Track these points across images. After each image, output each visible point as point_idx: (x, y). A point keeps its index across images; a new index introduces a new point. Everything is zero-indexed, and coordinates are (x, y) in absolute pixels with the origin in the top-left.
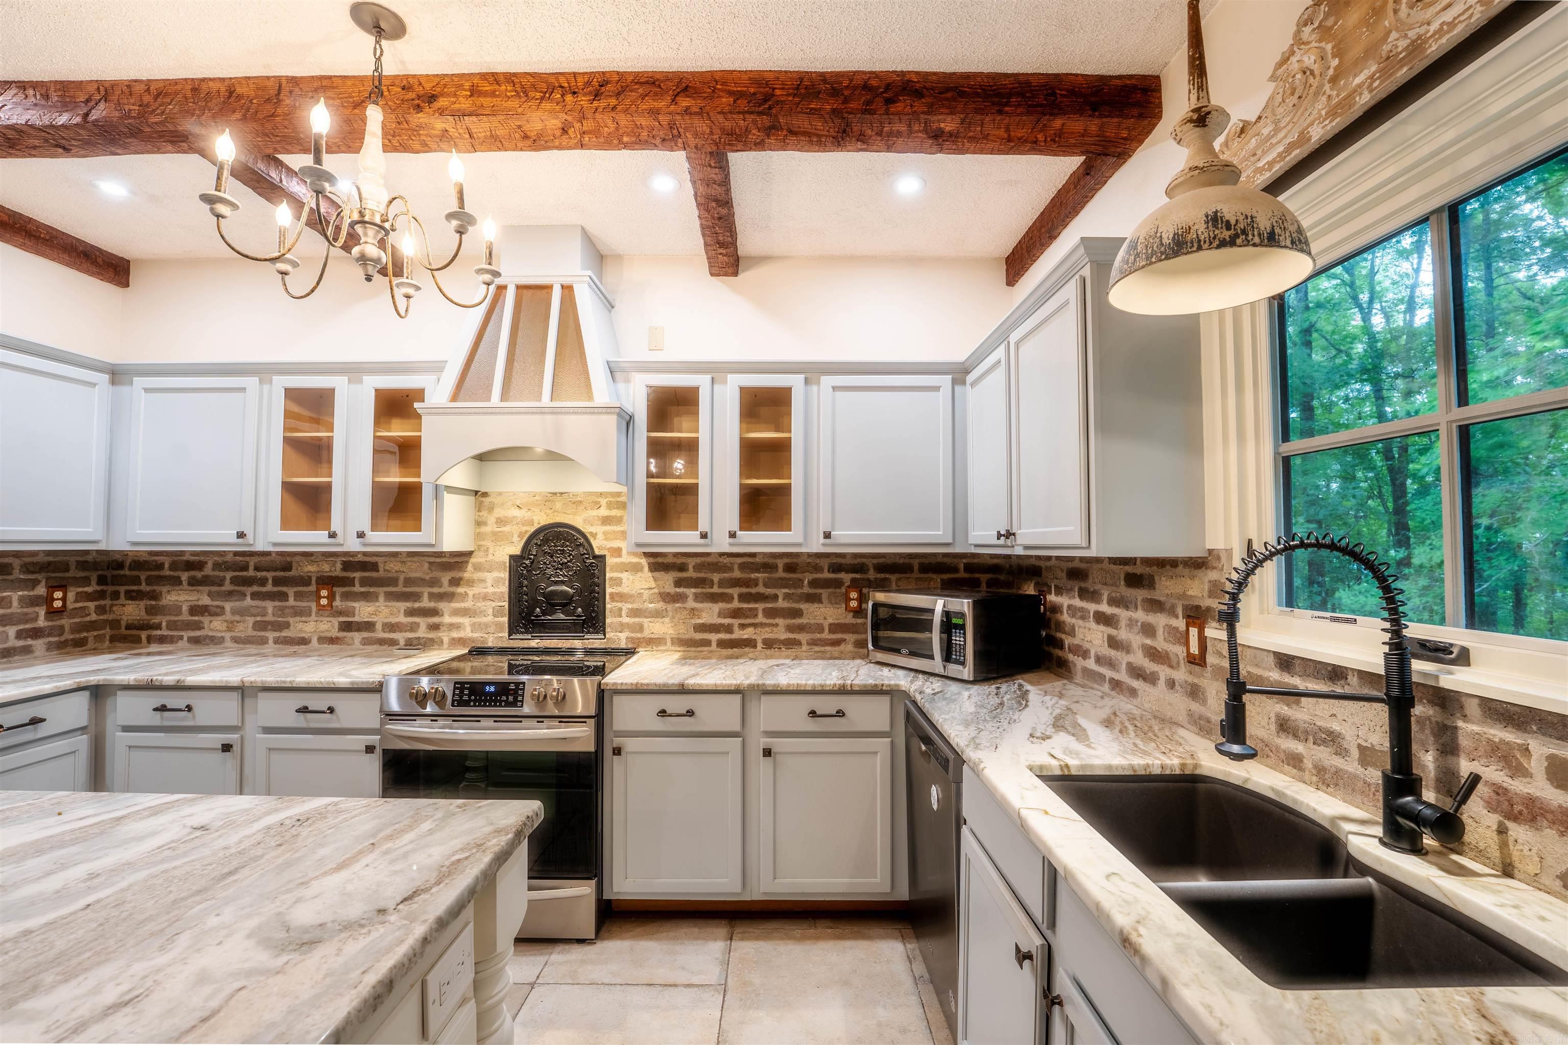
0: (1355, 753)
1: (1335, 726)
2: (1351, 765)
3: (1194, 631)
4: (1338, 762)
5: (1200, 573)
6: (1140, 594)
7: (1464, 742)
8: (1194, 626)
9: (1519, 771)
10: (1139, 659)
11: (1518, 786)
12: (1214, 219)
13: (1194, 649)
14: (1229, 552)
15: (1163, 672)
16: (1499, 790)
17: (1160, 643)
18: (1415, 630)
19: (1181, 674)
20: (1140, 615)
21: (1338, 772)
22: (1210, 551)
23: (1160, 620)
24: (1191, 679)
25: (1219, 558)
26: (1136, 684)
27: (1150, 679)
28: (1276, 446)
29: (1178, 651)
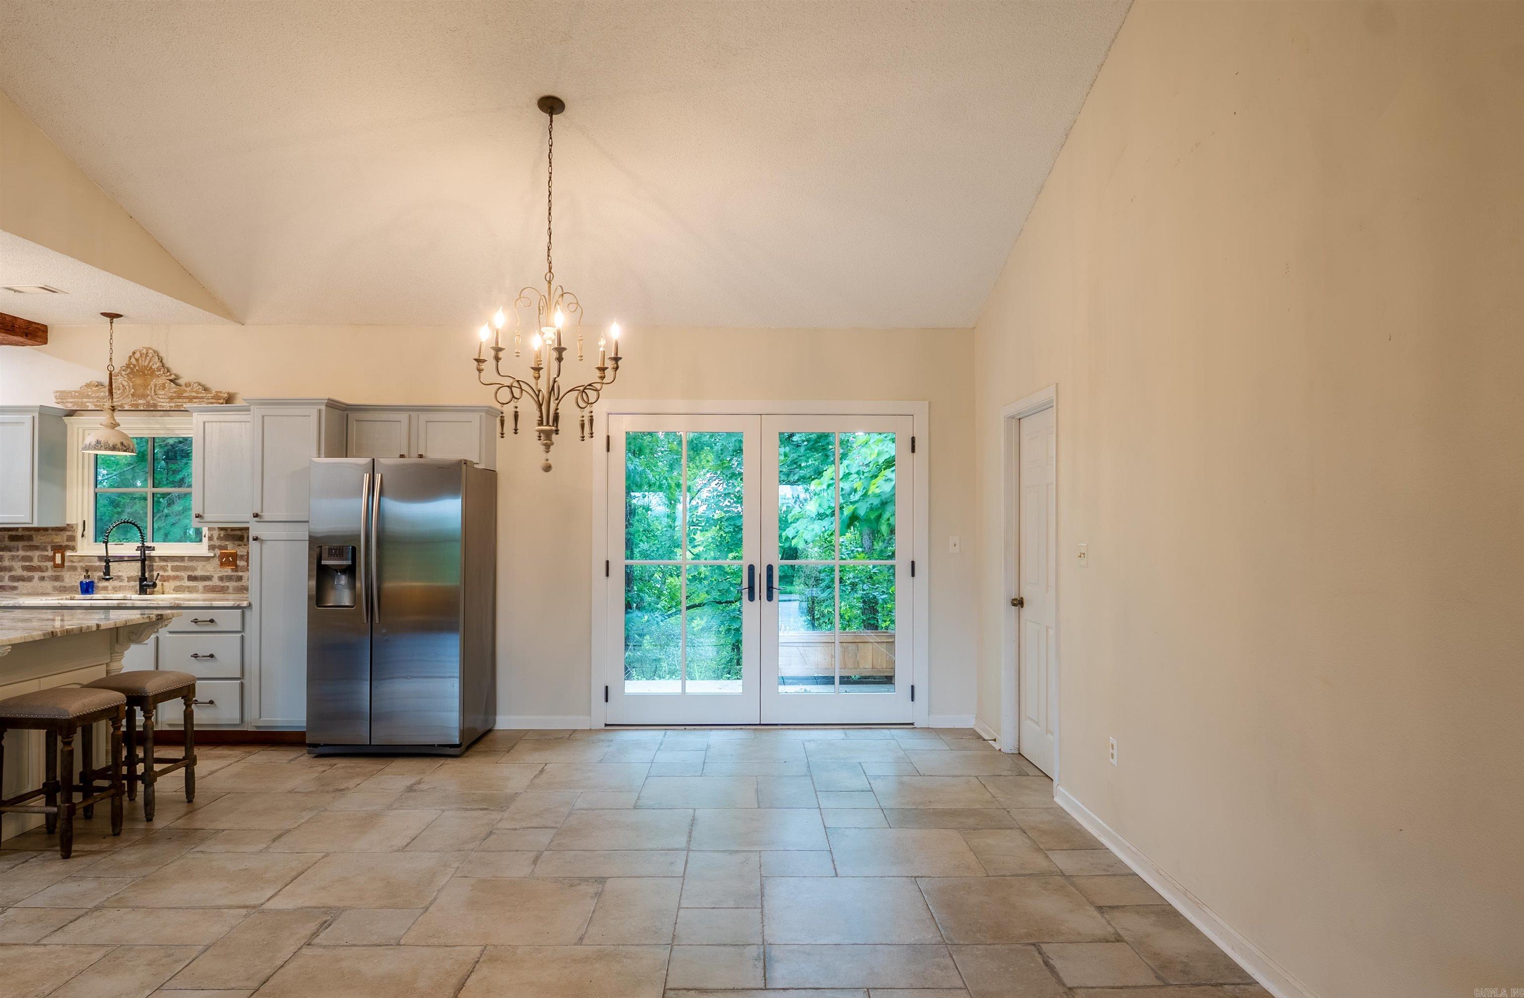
0: (126, 579)
1: (120, 574)
2: (125, 583)
3: (58, 557)
4: (121, 584)
5: (62, 533)
6: (21, 544)
7: (155, 568)
8: (59, 552)
9: (165, 570)
10: (19, 572)
11: (166, 574)
12: (122, 444)
13: (58, 560)
14: (77, 524)
15: (36, 575)
16: (162, 576)
17: (36, 563)
18: (146, 544)
19: (50, 573)
20: (21, 553)
21: (120, 587)
22: (68, 525)
23: (36, 554)
24: (55, 574)
25: (72, 527)
26: (16, 584)
27: (30, 579)
28: (94, 489)
29: (50, 564)
